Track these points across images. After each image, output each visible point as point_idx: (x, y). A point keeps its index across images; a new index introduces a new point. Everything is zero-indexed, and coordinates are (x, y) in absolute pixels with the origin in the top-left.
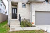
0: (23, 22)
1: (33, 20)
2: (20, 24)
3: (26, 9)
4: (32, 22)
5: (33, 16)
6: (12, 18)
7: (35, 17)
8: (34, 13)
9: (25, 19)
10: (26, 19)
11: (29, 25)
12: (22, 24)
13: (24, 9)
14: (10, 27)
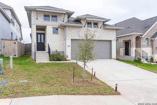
0: (53, 55)
1: (68, 53)
2: (49, 57)
3: (58, 35)
4: (67, 55)
5: (68, 46)
6: (38, 50)
7: (70, 48)
8: (69, 43)
9: (56, 51)
10: (58, 51)
11: (60, 58)
12: (51, 57)
13: (55, 36)
14: (35, 61)
